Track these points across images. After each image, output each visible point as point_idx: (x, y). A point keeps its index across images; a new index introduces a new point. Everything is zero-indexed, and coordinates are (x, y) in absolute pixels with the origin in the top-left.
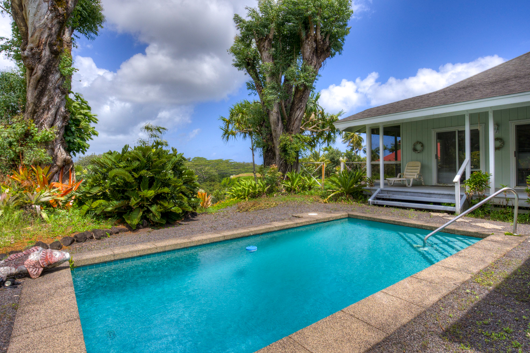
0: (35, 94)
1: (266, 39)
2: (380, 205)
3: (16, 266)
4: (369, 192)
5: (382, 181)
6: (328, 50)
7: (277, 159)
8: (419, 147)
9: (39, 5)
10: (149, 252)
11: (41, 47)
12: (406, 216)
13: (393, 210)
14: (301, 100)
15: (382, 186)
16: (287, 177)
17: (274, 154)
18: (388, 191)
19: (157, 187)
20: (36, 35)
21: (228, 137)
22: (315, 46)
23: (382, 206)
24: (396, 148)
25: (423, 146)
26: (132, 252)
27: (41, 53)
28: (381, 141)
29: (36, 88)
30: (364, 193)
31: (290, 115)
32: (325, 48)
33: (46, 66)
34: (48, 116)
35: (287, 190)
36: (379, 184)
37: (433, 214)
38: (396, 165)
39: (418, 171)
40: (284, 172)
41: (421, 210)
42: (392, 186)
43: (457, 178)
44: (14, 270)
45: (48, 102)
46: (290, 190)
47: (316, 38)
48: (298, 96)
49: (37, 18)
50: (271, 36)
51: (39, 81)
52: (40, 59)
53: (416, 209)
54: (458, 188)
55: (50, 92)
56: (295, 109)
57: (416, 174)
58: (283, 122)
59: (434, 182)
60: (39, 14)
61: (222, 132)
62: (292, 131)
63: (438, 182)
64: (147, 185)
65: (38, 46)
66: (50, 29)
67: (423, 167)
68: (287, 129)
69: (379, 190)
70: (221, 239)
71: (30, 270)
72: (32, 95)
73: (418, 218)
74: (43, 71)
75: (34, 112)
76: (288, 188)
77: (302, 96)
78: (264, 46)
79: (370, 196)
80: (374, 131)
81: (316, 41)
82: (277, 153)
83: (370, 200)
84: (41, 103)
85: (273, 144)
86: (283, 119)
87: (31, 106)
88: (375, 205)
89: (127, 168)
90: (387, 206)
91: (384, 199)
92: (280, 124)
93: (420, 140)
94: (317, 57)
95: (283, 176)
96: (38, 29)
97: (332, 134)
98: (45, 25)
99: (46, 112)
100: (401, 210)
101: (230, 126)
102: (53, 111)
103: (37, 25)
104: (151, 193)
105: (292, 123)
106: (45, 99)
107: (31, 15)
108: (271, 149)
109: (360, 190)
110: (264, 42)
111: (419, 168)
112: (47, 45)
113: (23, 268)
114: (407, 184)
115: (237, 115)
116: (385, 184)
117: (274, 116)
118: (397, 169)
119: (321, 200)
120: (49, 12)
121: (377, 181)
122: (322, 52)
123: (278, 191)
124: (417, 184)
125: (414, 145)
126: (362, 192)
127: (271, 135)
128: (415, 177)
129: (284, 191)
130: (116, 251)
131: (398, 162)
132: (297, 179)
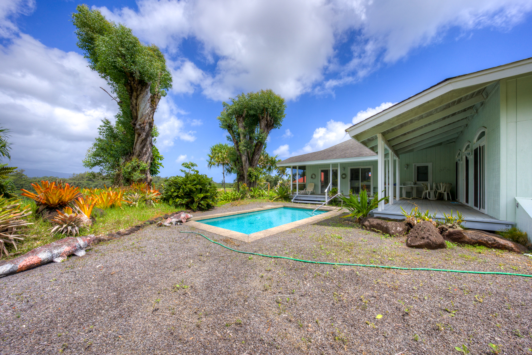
0: (141, 147)
1: (241, 117)
2: (296, 203)
3: (178, 218)
4: (292, 197)
5: (297, 192)
6: (273, 125)
7: (246, 180)
8: (314, 176)
9: (146, 104)
10: (213, 217)
11: (145, 124)
12: (307, 206)
13: (302, 204)
14: (258, 150)
15: (297, 194)
16: (251, 190)
17: (244, 178)
18: (300, 197)
19: (203, 193)
20: (143, 118)
21: (211, 166)
22: (266, 123)
23: (298, 203)
24: (303, 175)
25: (315, 176)
26: (207, 217)
27: (145, 127)
28: (297, 171)
29: (141, 144)
30: (289, 197)
31: (253, 157)
32: (271, 124)
33: (147, 133)
34: (145, 157)
35: (251, 197)
36: (296, 194)
37: (317, 205)
38: (304, 184)
39: (313, 187)
40: (249, 187)
41: (313, 204)
42: (302, 194)
43: (326, 191)
44: (177, 220)
45: (146, 151)
46: (253, 197)
47: (267, 119)
48: (257, 148)
49: (144, 110)
50: (244, 115)
51: (143, 141)
52: (144, 130)
53: (311, 204)
54: (326, 194)
55: (147, 146)
56: (256, 154)
57: (312, 189)
58: (249, 161)
59: (320, 192)
60: (145, 108)
61: (208, 163)
62: (253, 166)
63: (321, 193)
64: (199, 192)
65: (143, 124)
66: (150, 116)
67: (315, 185)
68: (251, 165)
69: (296, 196)
70: (237, 214)
71: (182, 220)
72: (139, 147)
73: (311, 206)
74: (146, 135)
75: (139, 155)
76: (252, 195)
77: (259, 148)
78: (240, 120)
79: (292, 199)
80: (294, 168)
81: (267, 120)
82: (246, 177)
83: (292, 200)
84: (143, 151)
85: (244, 172)
86: (249, 159)
87: (138, 152)
88: (294, 202)
89: (191, 184)
90: (299, 203)
91: (298, 200)
92: (248, 162)
93: (314, 173)
94: (267, 128)
95: (249, 189)
96: (144, 115)
97: (272, 167)
98: (148, 113)
99: (145, 156)
100: (305, 204)
101: (212, 160)
102: (148, 155)
103: (144, 114)
104: (202, 195)
105: (254, 162)
106: (145, 149)
107: (142, 109)
108: (242, 175)
109: (288, 196)
110: (240, 118)
111: (313, 186)
112: (148, 124)
113: (180, 219)
114: (308, 193)
115: (218, 153)
116: (299, 194)
117: (244, 158)
118: (304, 186)
119: (270, 201)
120: (150, 108)
121: (295, 192)
122: (270, 126)
123: (246, 197)
124: (312, 193)
125: (312, 175)
126: (288, 197)
127: (242, 167)
128: (312, 190)
129: (249, 197)
130: (202, 217)
131: (305, 183)
132: (257, 191)
